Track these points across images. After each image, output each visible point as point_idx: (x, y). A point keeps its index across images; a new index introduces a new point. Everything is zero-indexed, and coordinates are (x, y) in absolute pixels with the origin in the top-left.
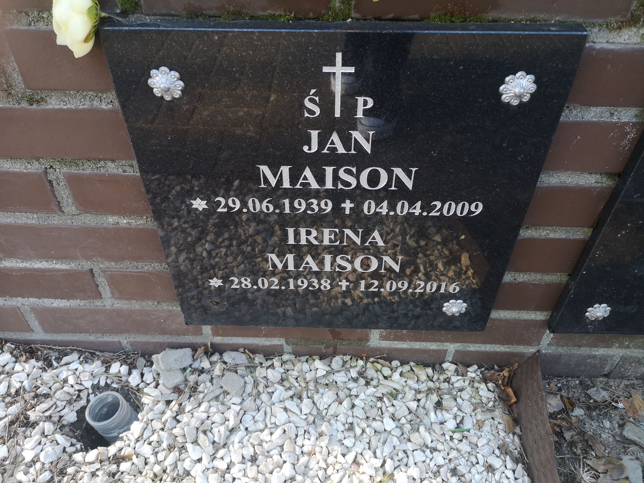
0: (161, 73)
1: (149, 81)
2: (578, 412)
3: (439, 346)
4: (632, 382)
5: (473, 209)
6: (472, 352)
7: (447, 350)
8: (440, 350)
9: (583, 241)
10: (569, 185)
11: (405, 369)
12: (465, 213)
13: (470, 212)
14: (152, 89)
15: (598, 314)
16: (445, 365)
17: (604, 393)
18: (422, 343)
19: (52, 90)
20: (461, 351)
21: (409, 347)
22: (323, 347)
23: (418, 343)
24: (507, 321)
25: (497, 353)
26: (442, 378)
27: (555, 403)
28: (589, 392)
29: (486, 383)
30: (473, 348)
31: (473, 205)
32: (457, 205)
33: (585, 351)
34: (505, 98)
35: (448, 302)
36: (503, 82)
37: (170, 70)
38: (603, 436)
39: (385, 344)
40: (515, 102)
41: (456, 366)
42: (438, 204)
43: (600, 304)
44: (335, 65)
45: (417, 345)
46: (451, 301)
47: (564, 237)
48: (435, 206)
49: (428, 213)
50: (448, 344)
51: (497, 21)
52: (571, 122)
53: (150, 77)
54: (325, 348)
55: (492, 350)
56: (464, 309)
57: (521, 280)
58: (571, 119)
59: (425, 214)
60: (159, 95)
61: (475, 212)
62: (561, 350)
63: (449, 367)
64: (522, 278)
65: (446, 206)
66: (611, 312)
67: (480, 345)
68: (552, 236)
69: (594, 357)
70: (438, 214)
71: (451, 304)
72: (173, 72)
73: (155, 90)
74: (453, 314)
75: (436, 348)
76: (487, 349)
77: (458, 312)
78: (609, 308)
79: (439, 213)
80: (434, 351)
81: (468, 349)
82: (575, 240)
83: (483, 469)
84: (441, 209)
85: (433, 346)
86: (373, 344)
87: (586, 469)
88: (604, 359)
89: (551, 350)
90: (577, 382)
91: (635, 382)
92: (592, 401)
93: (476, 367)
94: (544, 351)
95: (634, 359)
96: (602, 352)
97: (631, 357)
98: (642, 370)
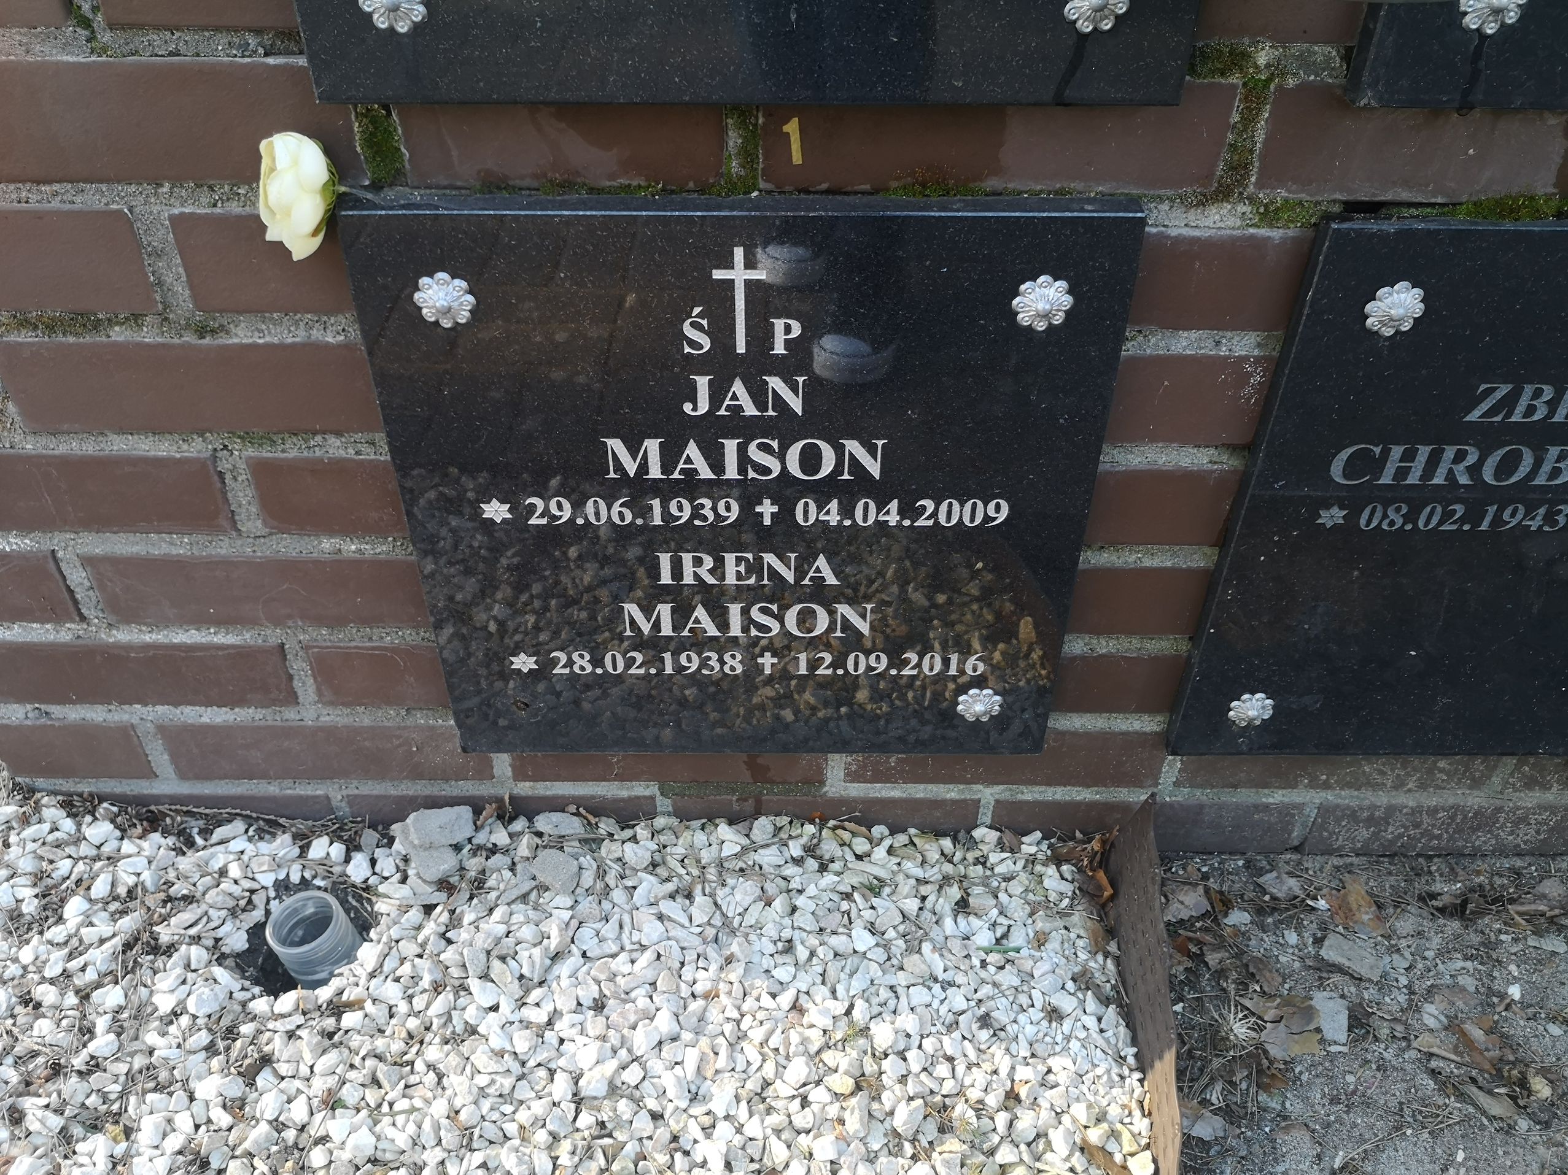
0: (437, 284)
1: (416, 296)
2: (1238, 918)
3: (962, 792)
4: (1349, 860)
5: (991, 513)
6: (1028, 803)
7: (979, 801)
8: (965, 801)
9: (1204, 571)
10: (1165, 468)
11: (896, 842)
12: (978, 521)
13: (987, 518)
14: (420, 309)
15: (1252, 713)
16: (977, 833)
17: (1292, 882)
18: (930, 787)
19: (240, 312)
20: (1007, 802)
21: (904, 795)
22: (735, 798)
23: (922, 786)
24: (1088, 735)
25: (1078, 804)
26: (971, 856)
27: (1193, 902)
28: (1261, 880)
29: (1058, 867)
30: (1029, 794)
31: (992, 506)
32: (962, 505)
33: (1245, 796)
34: (1023, 319)
35: (966, 693)
36: (1016, 294)
37: (453, 278)
38: (1282, 959)
39: (857, 790)
40: (1041, 326)
41: (998, 833)
42: (929, 504)
43: (1253, 693)
44: (733, 268)
45: (920, 791)
46: (972, 692)
47: (1169, 564)
48: (924, 508)
49: (913, 522)
50: (980, 787)
51: (1000, 194)
52: (1150, 356)
53: (417, 289)
54: (738, 800)
55: (1068, 798)
56: (997, 708)
57: (1104, 651)
58: (1148, 351)
59: (907, 523)
60: (433, 319)
61: (995, 519)
62: (1202, 796)
63: (985, 834)
64: (1105, 646)
65: (944, 507)
66: (1274, 707)
67: (1043, 788)
68: (1147, 562)
69: (1266, 807)
70: (930, 523)
71: (972, 696)
72: (457, 282)
73: (424, 311)
74: (977, 719)
75: (957, 797)
76: (1058, 797)
77: (985, 713)
78: (1269, 702)
79: (932, 521)
80: (954, 802)
81: (1020, 797)
82: (1189, 571)
83: (1042, 1015)
84: (934, 514)
85: (951, 792)
86: (834, 789)
87: (1240, 1016)
88: (1287, 813)
89: (1182, 796)
90: (1241, 863)
91: (1355, 860)
92: (1267, 898)
93: (1038, 835)
94: (1168, 799)
95: (1343, 810)
96: (1280, 798)
97: (1338, 806)
98: (1364, 834)
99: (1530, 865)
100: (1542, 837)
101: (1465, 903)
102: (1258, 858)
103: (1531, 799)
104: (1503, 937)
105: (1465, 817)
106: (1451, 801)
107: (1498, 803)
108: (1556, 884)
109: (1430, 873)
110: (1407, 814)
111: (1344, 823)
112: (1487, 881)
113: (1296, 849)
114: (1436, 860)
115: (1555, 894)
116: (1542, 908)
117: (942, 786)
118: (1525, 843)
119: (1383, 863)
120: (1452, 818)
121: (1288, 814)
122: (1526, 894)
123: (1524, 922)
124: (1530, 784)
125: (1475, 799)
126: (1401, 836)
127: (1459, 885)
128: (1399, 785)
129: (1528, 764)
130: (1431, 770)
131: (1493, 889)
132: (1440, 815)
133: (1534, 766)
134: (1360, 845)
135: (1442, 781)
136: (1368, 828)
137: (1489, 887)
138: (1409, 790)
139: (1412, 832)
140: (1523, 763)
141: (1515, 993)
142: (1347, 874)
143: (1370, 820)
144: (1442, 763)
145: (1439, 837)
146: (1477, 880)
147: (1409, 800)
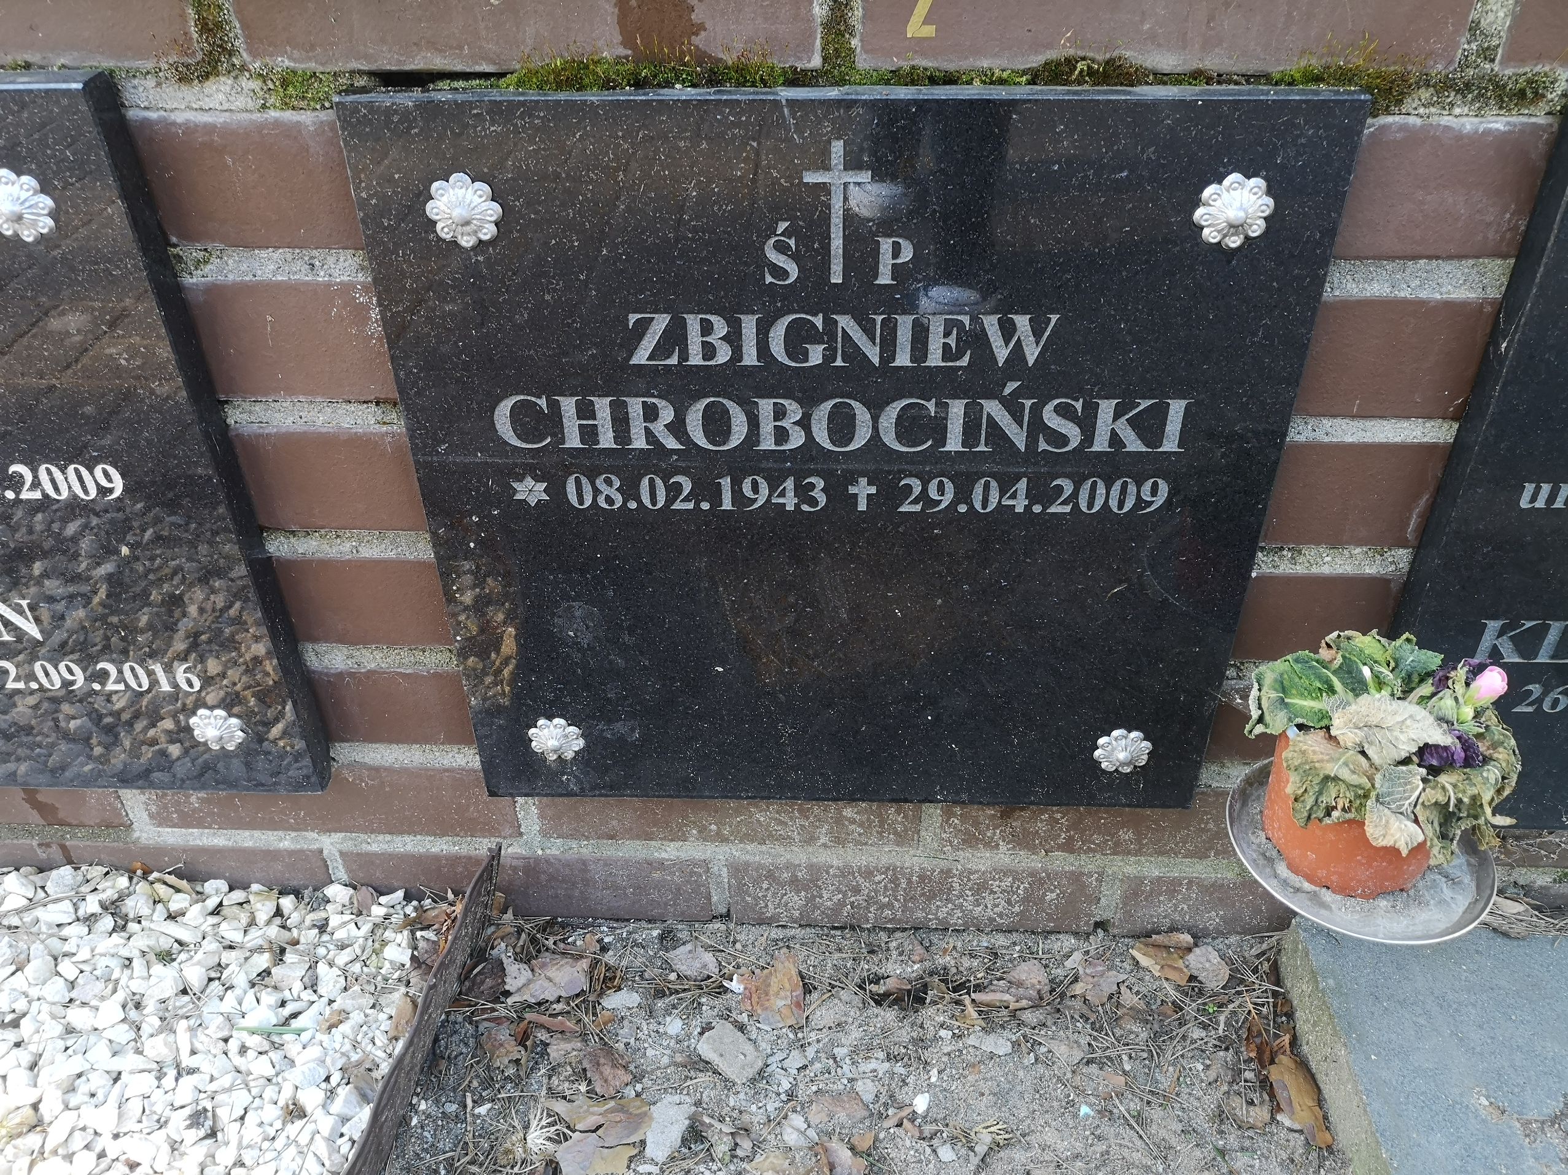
2: (624, 1000)
3: (297, 840)
6: (375, 854)
7: (322, 851)
8: (301, 851)
11: (230, 899)
16: (328, 891)
17: (709, 958)
18: (257, 834)
20: (354, 854)
21: (230, 844)
22: (35, 843)
23: (247, 833)
25: (436, 858)
27: (566, 979)
28: (671, 954)
30: (379, 844)
33: (632, 850)
39: (172, 836)
41: (352, 891)
45: (248, 839)
50: (315, 835)
54: (40, 845)
55: (422, 850)
62: (583, 849)
63: (337, 892)
67: (388, 837)
69: (661, 865)
75: (293, 847)
76: (409, 848)
80: (291, 853)
81: (366, 848)
85: (284, 841)
86: (145, 835)
88: (696, 871)
89: (555, 849)
90: (655, 933)
91: (799, 932)
92: (673, 976)
93: (400, 894)
94: (540, 852)
95: (757, 870)
96: (675, 853)
97: (747, 864)
98: (796, 900)
99: (1015, 944)
100: (1017, 909)
101: (925, 988)
102: (680, 927)
103: (980, 860)
104: (943, 1033)
105: (910, 881)
106: (885, 861)
107: (944, 865)
108: (1035, 969)
109: (888, 949)
110: (835, 876)
111: (765, 886)
112: (953, 963)
113: (726, 917)
114: (898, 934)
115: (1035, 981)
116: (1007, 997)
117: (270, 833)
118: (1000, 915)
119: (834, 937)
120: (895, 881)
121: (692, 873)
122: (999, 980)
123: (975, 1015)
124: (970, 841)
125: (913, 860)
126: (841, 904)
127: (916, 967)
128: (810, 840)
129: (955, 816)
130: (839, 820)
131: (959, 972)
132: (878, 878)
133: (963, 818)
134: (797, 914)
135: (860, 835)
136: (798, 892)
137: (954, 970)
138: (825, 845)
139: (853, 899)
140: (948, 814)
141: (921, 1104)
142: (785, 950)
143: (794, 881)
144: (848, 812)
145: (890, 905)
146: (941, 961)
147: (833, 858)
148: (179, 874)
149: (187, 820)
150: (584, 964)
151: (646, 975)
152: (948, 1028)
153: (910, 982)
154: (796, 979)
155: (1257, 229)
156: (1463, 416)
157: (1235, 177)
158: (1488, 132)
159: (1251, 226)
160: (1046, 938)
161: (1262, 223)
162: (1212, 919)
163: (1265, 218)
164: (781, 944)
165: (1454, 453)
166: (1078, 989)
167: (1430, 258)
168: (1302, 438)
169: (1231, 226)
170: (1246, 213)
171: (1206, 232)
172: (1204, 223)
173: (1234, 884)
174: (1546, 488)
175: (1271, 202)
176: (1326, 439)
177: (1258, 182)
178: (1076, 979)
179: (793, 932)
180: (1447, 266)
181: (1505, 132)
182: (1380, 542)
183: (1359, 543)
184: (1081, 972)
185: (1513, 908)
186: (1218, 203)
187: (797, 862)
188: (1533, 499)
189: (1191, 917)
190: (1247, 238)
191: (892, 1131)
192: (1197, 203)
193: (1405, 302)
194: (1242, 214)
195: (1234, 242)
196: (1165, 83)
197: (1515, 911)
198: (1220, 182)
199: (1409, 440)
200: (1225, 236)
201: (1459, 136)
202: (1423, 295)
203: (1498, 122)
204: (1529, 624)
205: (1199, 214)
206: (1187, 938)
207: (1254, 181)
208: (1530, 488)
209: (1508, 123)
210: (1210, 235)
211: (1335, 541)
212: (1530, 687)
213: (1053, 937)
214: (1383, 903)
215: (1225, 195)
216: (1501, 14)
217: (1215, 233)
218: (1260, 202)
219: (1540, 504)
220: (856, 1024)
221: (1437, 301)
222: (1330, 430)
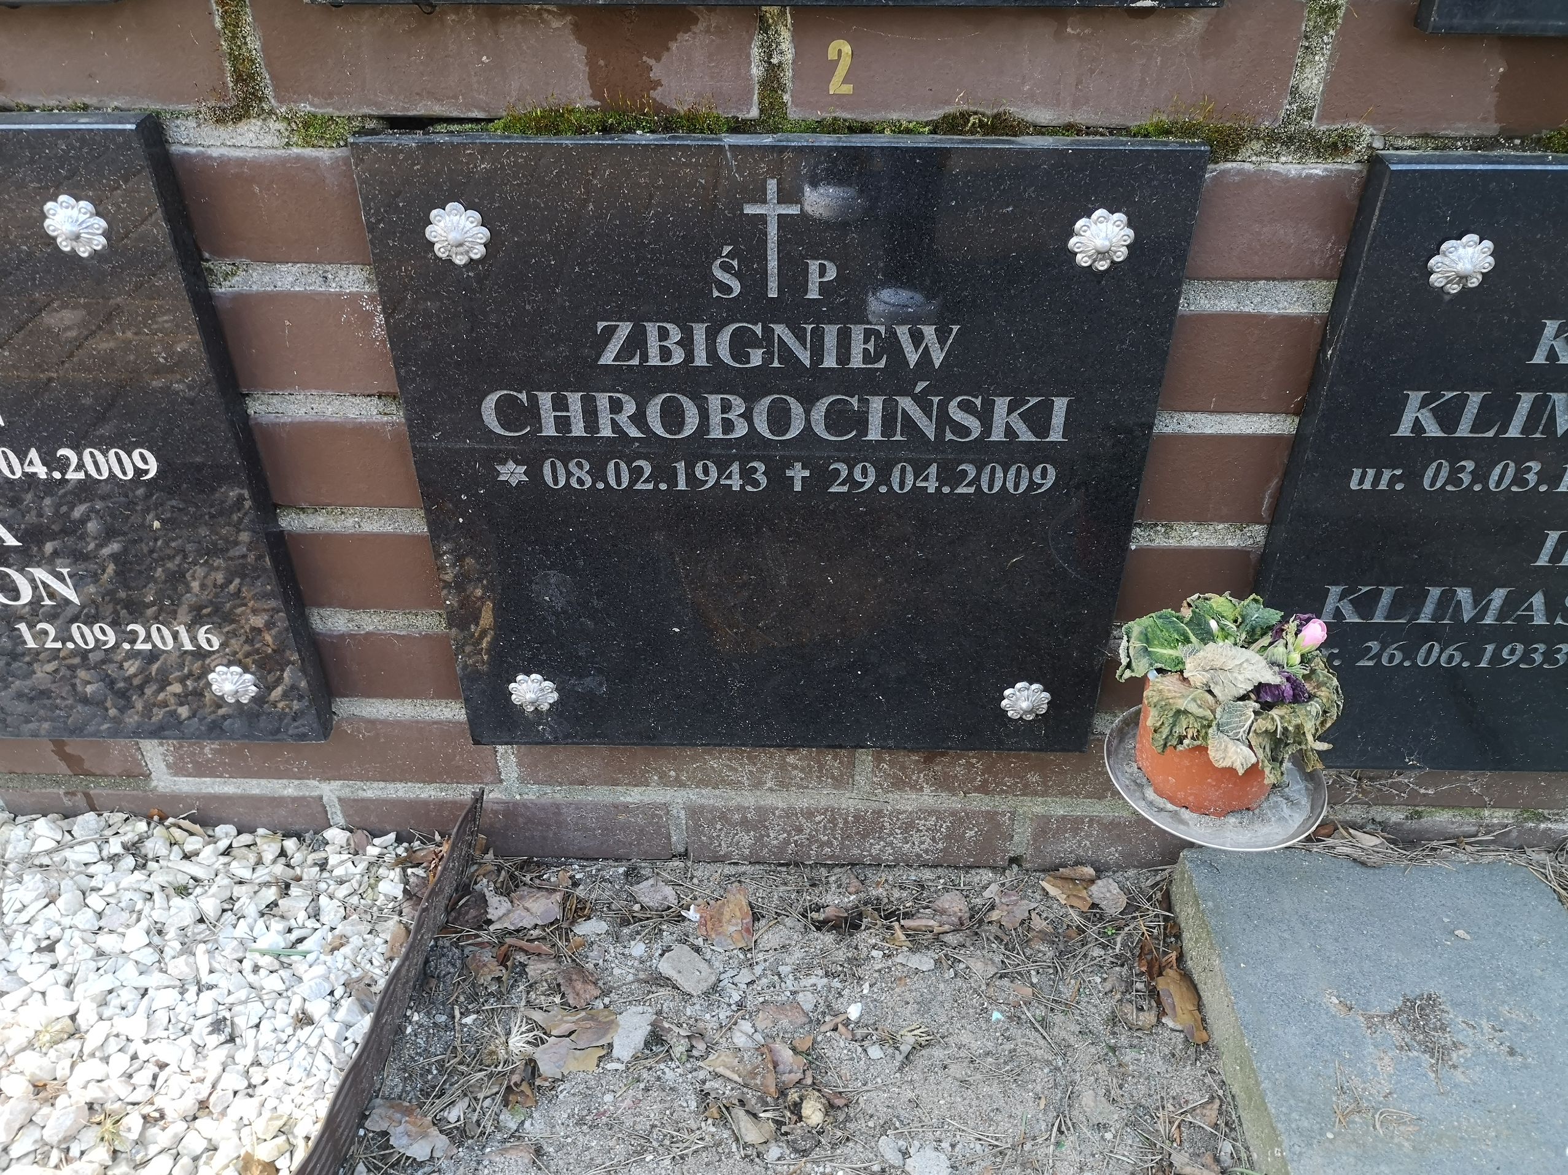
2: (591, 928)
3: (299, 788)
6: (370, 800)
7: (322, 797)
8: (304, 798)
11: (238, 842)
16: (329, 834)
17: (669, 891)
18: (263, 782)
20: (352, 799)
21: (239, 791)
22: (61, 792)
23: (254, 782)
25: (425, 803)
27: (542, 909)
28: (635, 888)
29: (406, 869)
30: (373, 791)
33: (600, 795)
39: (187, 785)
41: (348, 834)
45: (256, 787)
50: (316, 783)
54: (66, 794)
55: (412, 796)
62: (557, 794)
63: (335, 835)
67: (382, 784)
69: (626, 807)
75: (296, 794)
76: (401, 794)
80: (294, 800)
81: (362, 794)
83: (290, 1021)
85: (288, 788)
86: (162, 784)
88: (655, 813)
89: (532, 794)
90: (621, 870)
91: (749, 869)
93: (392, 836)
94: (518, 797)
95: (711, 812)
96: (639, 797)
97: (702, 807)
98: (746, 839)
99: (939, 878)
100: (940, 846)
101: (860, 915)
102: (643, 865)
103: (907, 802)
105: (846, 821)
106: (823, 803)
107: (875, 806)
108: (957, 898)
109: (828, 883)
110: (780, 817)
111: (718, 827)
112: (885, 894)
113: (684, 855)
114: (837, 870)
115: (956, 909)
116: (931, 923)
117: (275, 781)
118: (926, 851)
119: (780, 872)
120: (833, 820)
121: (654, 816)
122: (925, 908)
124: (898, 784)
125: (849, 801)
126: (787, 842)
127: (852, 897)
128: (758, 784)
129: (884, 761)
130: (783, 767)
131: (890, 902)
132: (818, 819)
133: (892, 763)
134: (747, 852)
135: (801, 779)
136: (748, 832)
137: (886, 900)
138: (771, 789)
139: (796, 838)
140: (878, 760)
141: (854, 1011)
142: (737, 884)
143: (745, 823)
144: (791, 759)
145: (829, 844)
146: (874, 892)
147: (778, 801)
148: (193, 819)
149: (202, 771)
150: (558, 897)
151: (613, 907)
152: (881, 949)
153: (847, 910)
154: (746, 908)
155: (1121, 255)
156: (1301, 412)
157: (1101, 212)
158: (1309, 177)
159: (1115, 252)
160: (967, 872)
161: (1125, 250)
162: (1112, 854)
163: (1127, 246)
164: (733, 879)
165: (1296, 442)
166: (995, 915)
167: (1267, 279)
168: (1169, 430)
169: (1099, 253)
170: (1111, 242)
171: (1079, 257)
172: (1077, 250)
173: (1130, 822)
174: (1371, 472)
175: (1131, 233)
176: (1189, 431)
177: (1120, 217)
178: (993, 907)
179: (743, 869)
180: (1283, 286)
181: (1323, 177)
182: (1240, 518)
183: (1222, 520)
184: (997, 901)
185: (1370, 841)
186: (1088, 234)
187: (746, 805)
188: (1361, 482)
189: (1093, 853)
190: (1113, 262)
191: (828, 1034)
192: (1071, 233)
193: (1249, 316)
194: (1107, 243)
195: (1103, 266)
196: (1043, 134)
197: (1372, 844)
198: (1089, 217)
199: (1259, 432)
200: (1095, 261)
201: (1286, 180)
202: (1264, 310)
203: (1317, 169)
204: (1365, 589)
205: (1072, 242)
206: (1089, 871)
207: (1117, 216)
208: (1357, 473)
209: (1326, 170)
210: (1083, 260)
211: (1202, 518)
212: (1370, 644)
213: (973, 872)
214: (1232, 820)
215: (1093, 227)
216: (1315, 81)
217: (1086, 259)
218: (1122, 233)
219: (1367, 486)
220: (799, 946)
221: (1277, 316)
222: (1192, 423)
